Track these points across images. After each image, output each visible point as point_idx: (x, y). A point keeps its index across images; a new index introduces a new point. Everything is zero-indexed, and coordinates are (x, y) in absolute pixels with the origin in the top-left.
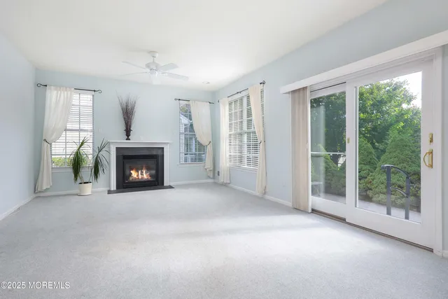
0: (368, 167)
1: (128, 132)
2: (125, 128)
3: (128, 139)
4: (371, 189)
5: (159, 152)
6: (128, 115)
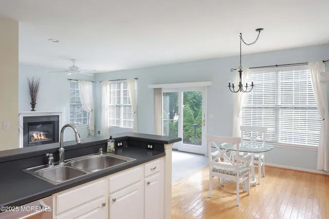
0: (190, 124)
1: (33, 105)
2: (31, 102)
3: (33, 110)
4: (191, 137)
5: (56, 119)
6: (33, 91)
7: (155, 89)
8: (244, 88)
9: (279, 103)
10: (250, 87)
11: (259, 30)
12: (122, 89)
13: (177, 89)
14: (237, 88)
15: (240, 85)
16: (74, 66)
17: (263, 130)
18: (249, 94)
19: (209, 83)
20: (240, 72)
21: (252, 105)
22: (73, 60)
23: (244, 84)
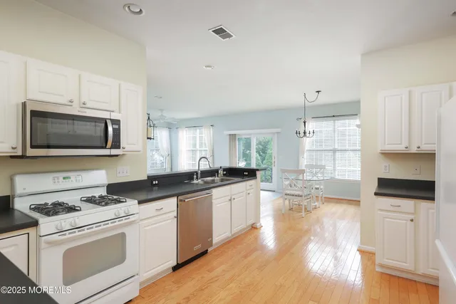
7: (230, 135)
8: (308, 135)
9: (336, 147)
10: (312, 134)
11: (318, 92)
12: (198, 135)
13: (250, 134)
14: (302, 134)
15: (305, 133)
16: (162, 115)
17: (323, 167)
18: (312, 139)
19: (279, 130)
20: (305, 122)
21: (314, 148)
22: (162, 110)
23: (308, 132)
